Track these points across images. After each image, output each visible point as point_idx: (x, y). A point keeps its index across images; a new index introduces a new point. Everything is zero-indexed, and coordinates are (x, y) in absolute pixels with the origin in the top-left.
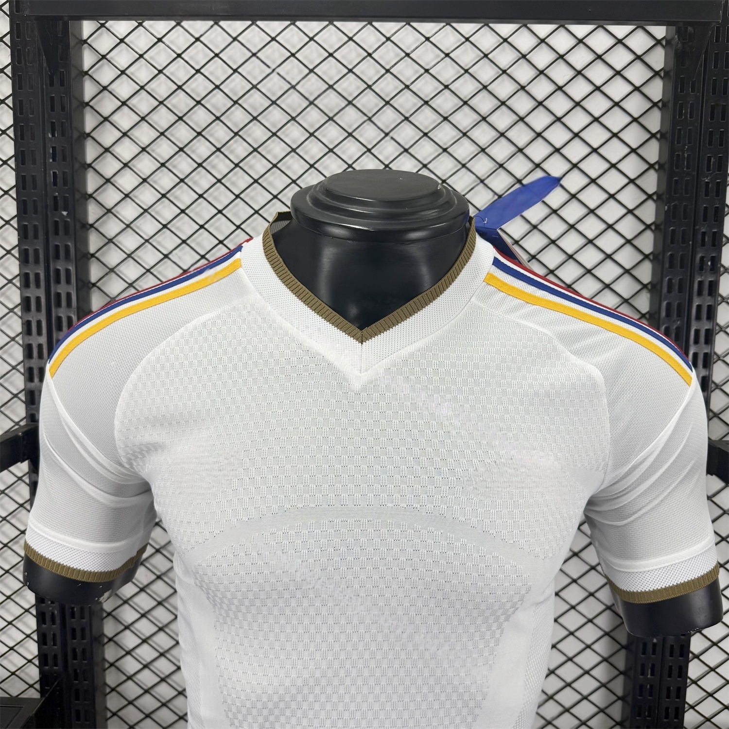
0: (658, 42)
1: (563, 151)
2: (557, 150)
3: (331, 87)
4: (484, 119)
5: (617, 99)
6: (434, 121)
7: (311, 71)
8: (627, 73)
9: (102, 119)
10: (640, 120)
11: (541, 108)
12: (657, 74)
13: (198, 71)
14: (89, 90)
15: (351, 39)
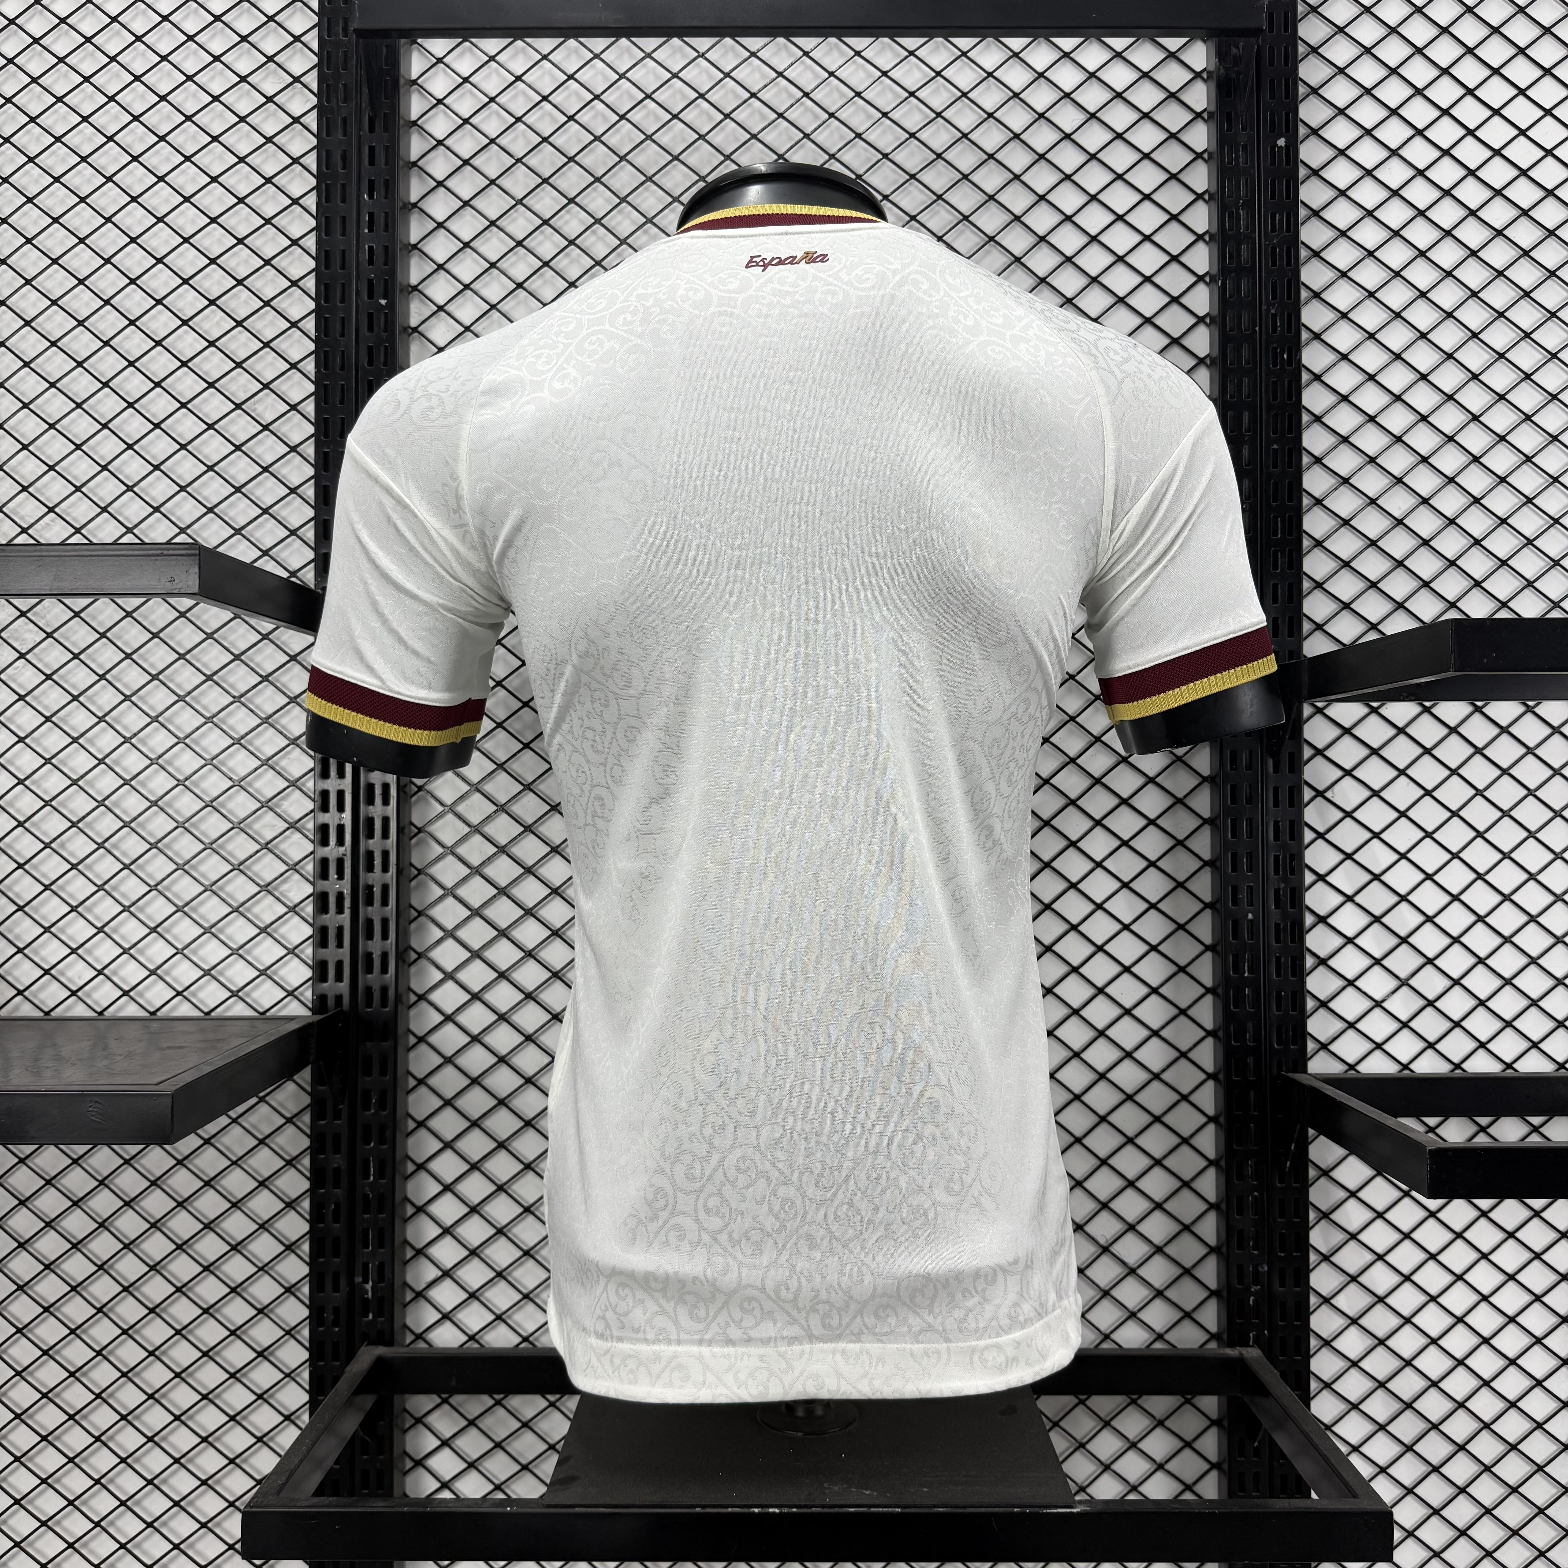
0: (1197, 75)
1: (1074, 219)
2: (1068, 218)
3: (754, 136)
4: (965, 177)
5: (1146, 150)
6: (896, 181)
7: (727, 116)
8: (1157, 116)
9: (434, 184)
10: (1180, 176)
11: (1043, 162)
12: (1198, 115)
13: (571, 118)
14: (416, 146)
15: (780, 74)
